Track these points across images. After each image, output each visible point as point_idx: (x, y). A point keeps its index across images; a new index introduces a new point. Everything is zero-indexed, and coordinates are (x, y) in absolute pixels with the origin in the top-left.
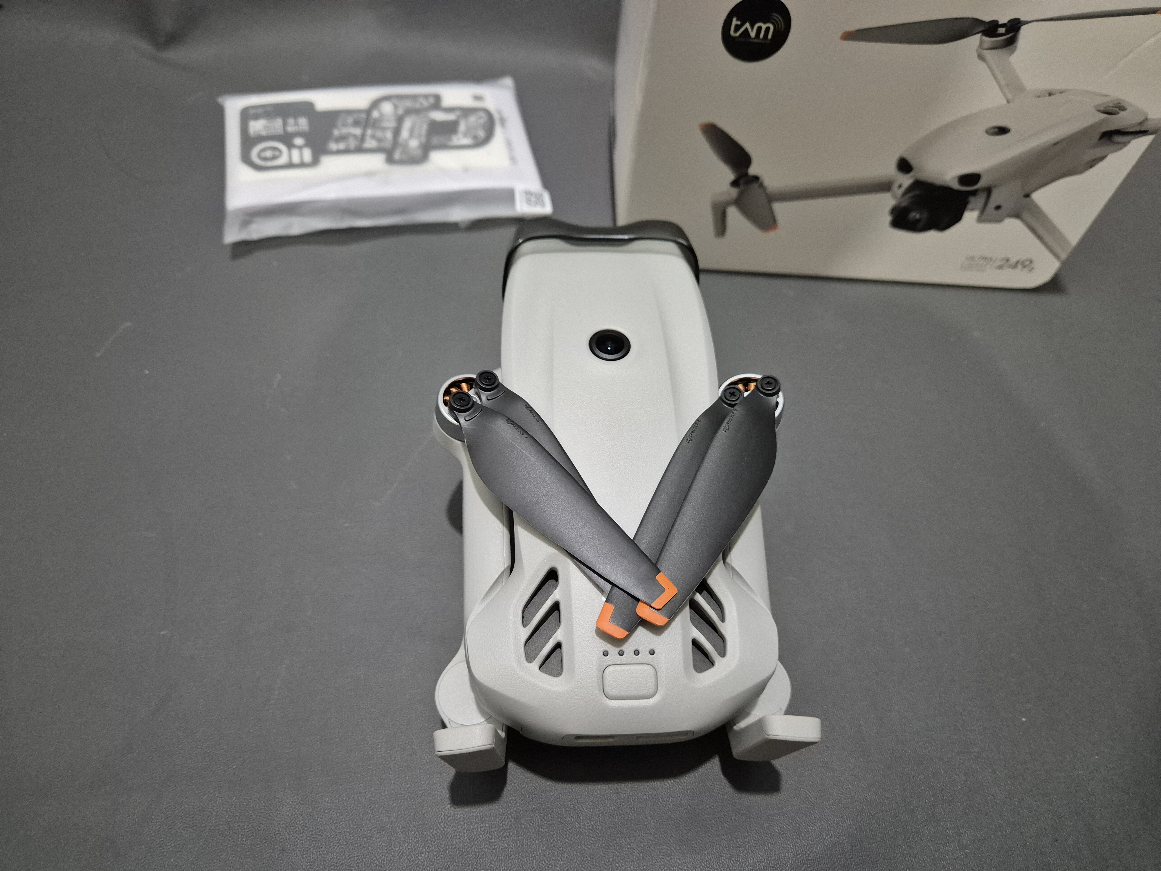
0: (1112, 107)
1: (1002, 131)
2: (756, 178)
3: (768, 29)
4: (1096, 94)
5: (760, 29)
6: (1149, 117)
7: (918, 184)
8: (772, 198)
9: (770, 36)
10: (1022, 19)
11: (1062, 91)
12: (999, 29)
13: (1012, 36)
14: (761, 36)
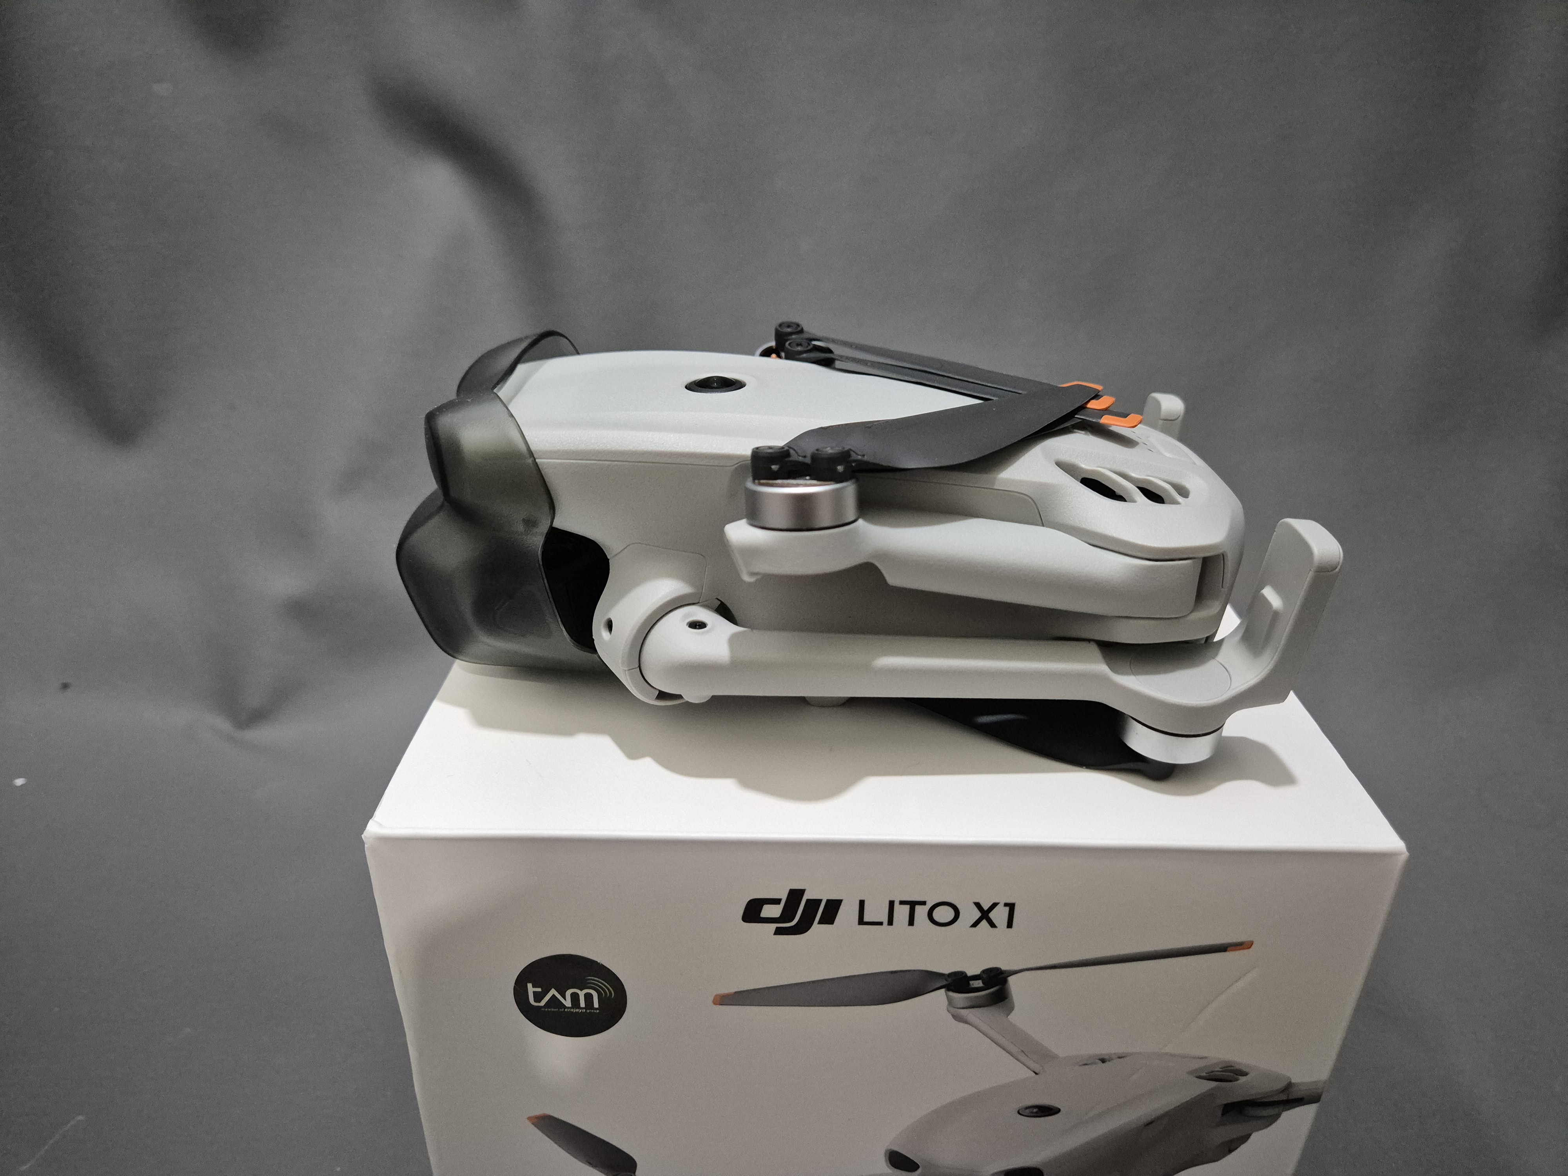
0: (1221, 1071)
1: (1045, 1111)
3: (588, 997)
4: (1184, 1057)
5: (575, 997)
6: (1293, 1081)
9: (596, 1005)
10: (1004, 968)
11: (1121, 1056)
12: (971, 982)
13: (997, 991)
14: (583, 1004)
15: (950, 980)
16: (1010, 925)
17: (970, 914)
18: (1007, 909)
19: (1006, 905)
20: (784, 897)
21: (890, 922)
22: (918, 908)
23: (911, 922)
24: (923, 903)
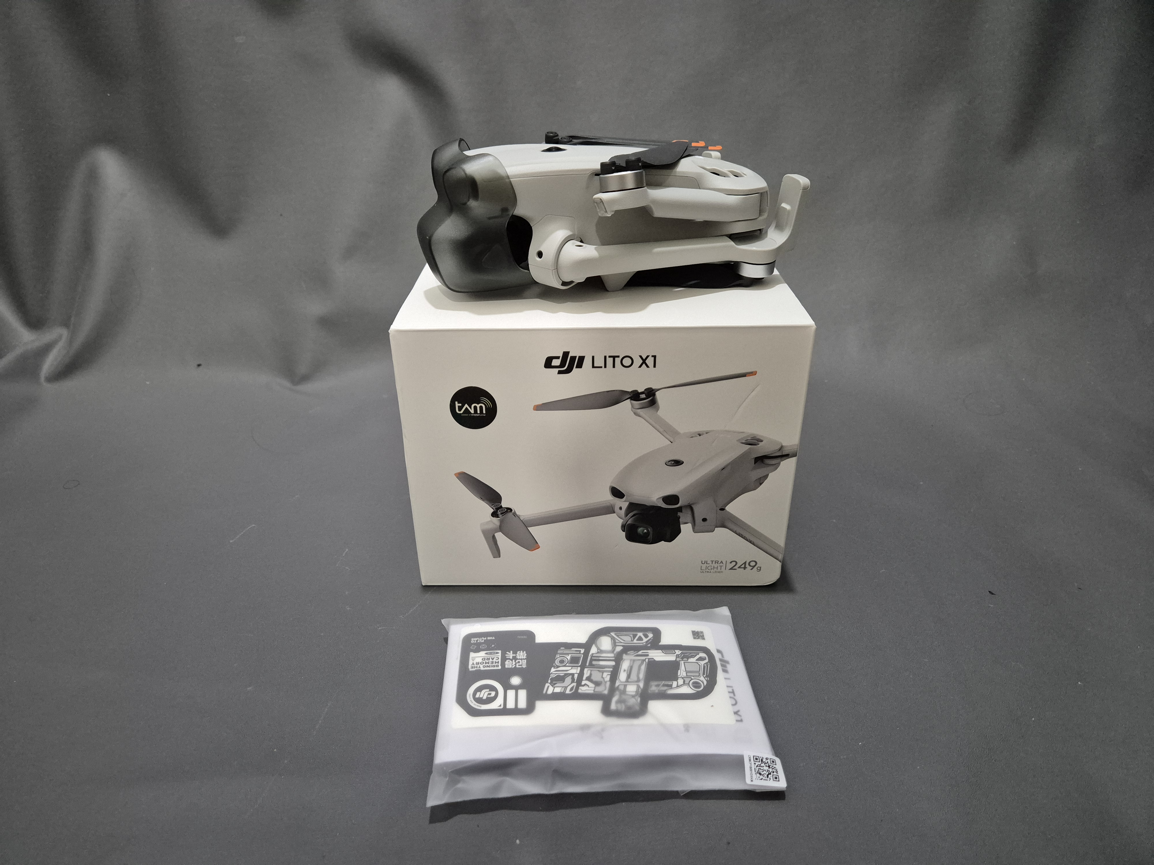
0: (751, 440)
1: (677, 463)
2: (509, 510)
3: (481, 407)
4: (734, 432)
5: (475, 408)
6: (783, 445)
7: (632, 506)
8: (527, 524)
9: (484, 412)
10: (654, 388)
11: (707, 432)
12: (641, 395)
13: (652, 399)
14: (479, 412)
15: (632, 394)
16: (655, 366)
17: (638, 361)
18: (653, 358)
19: (652, 356)
20: (561, 355)
21: (605, 367)
22: (616, 359)
23: (614, 367)
24: (618, 357)
